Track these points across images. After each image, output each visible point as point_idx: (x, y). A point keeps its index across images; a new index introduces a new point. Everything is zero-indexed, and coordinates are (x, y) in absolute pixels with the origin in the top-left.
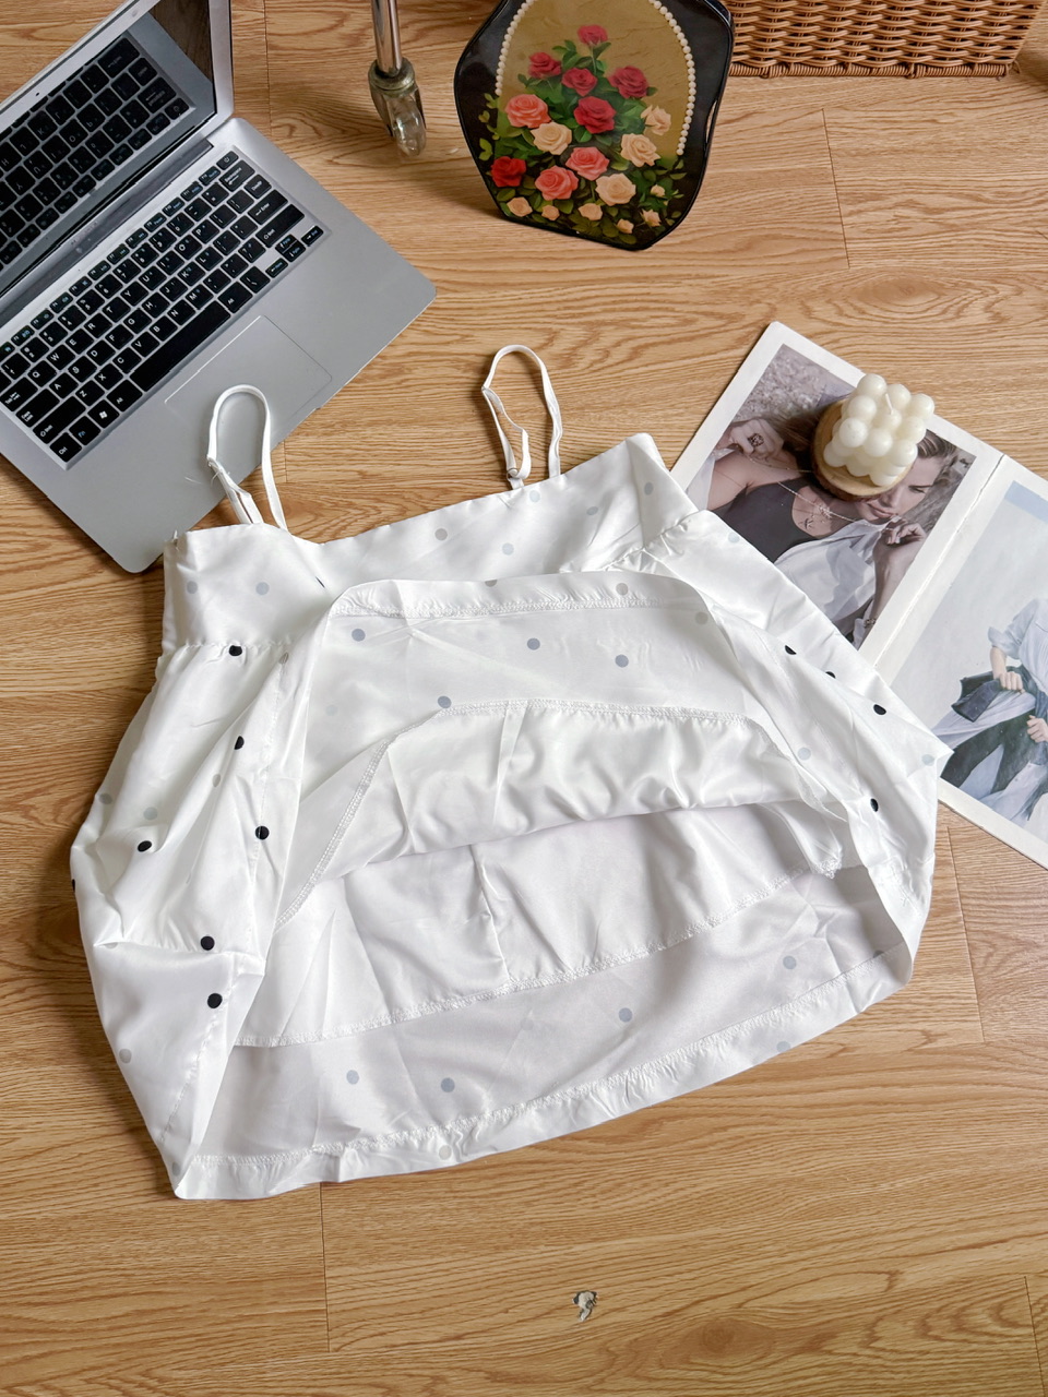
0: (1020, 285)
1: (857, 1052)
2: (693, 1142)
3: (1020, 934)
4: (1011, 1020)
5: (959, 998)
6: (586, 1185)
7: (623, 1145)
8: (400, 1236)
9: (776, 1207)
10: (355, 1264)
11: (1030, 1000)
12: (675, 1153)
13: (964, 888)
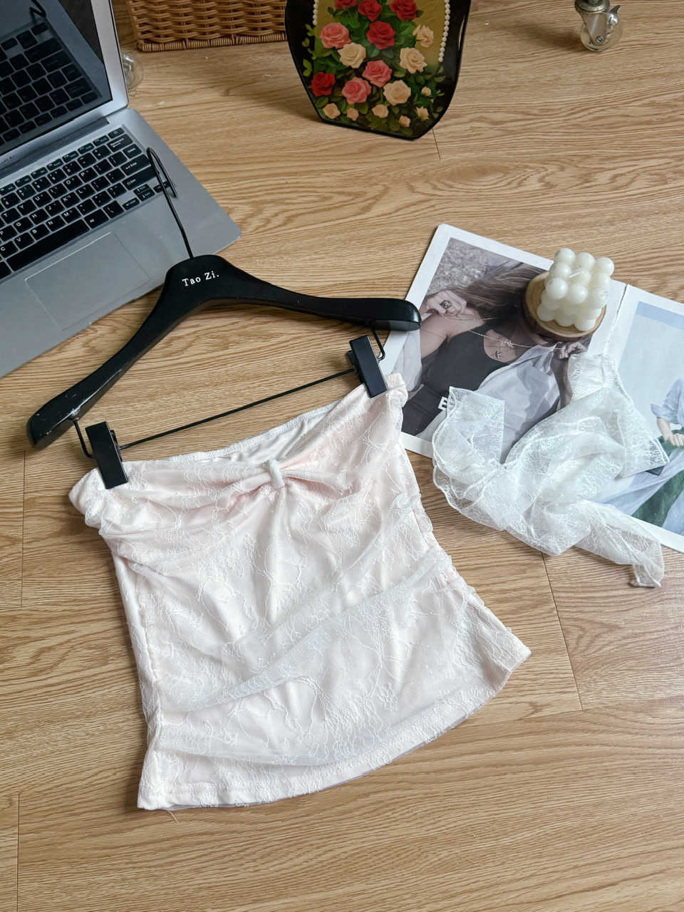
0: (562, 165)
1: (476, 724)
2: (340, 808)
3: (604, 619)
4: (604, 689)
5: (558, 674)
6: (248, 851)
7: (280, 815)
9: (413, 863)
11: (618, 672)
12: (324, 820)
13: (554, 584)
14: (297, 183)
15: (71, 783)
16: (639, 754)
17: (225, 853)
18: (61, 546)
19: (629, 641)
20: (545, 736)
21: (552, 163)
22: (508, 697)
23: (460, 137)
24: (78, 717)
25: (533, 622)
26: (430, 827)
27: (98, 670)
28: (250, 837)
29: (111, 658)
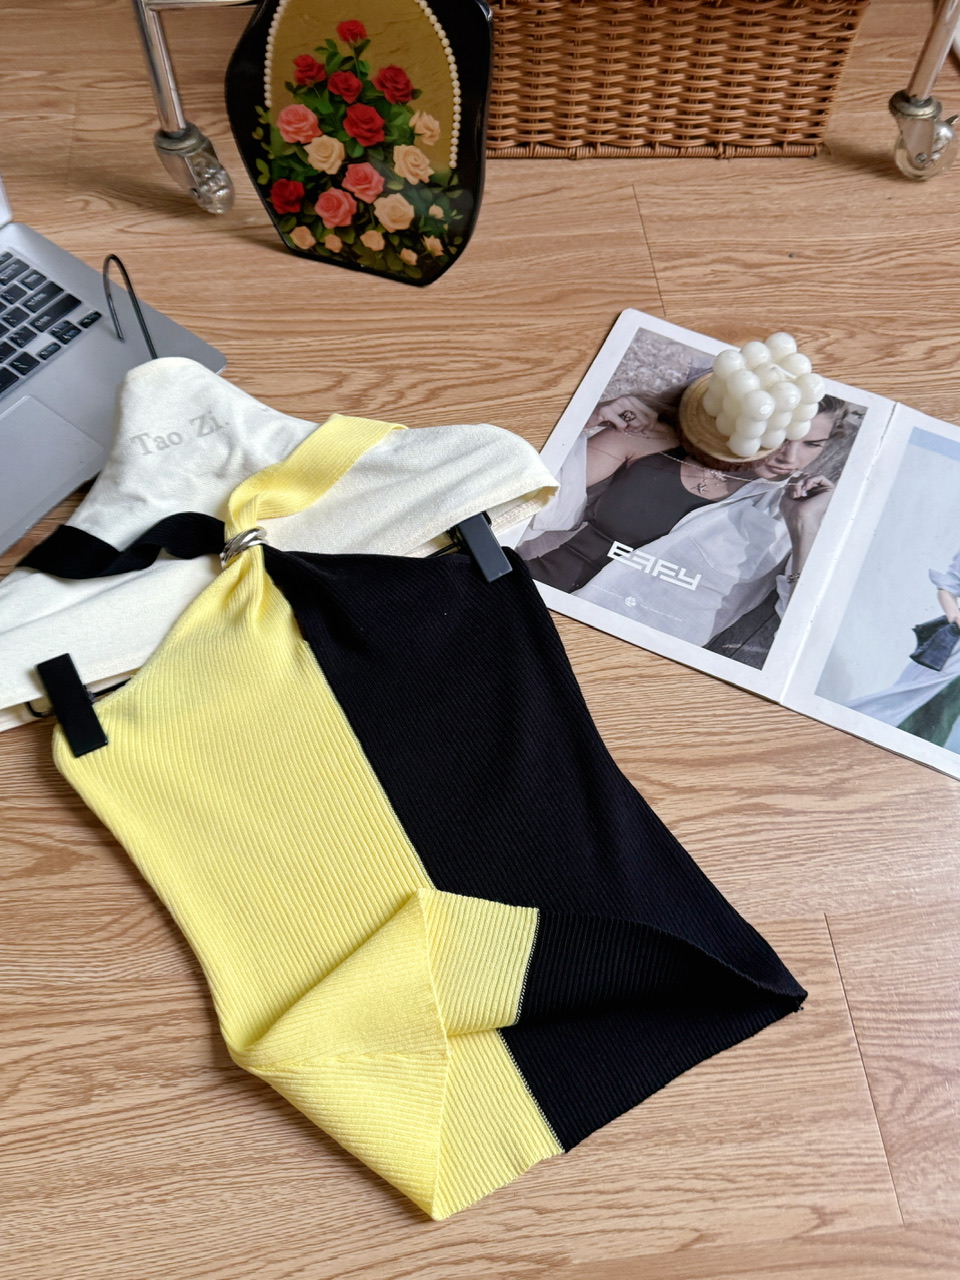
0: (852, 329)
1: (719, 1242)
13: (853, 996)
14: (448, 341)
18: (34, 892)
22: (775, 1195)
23: (696, 285)
24: (32, 1196)
25: (817, 1061)
27: (73, 1112)
29: (97, 1092)
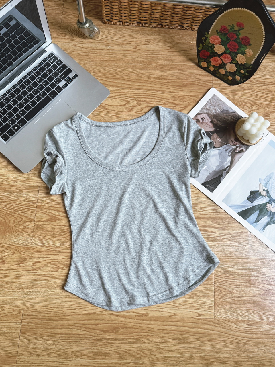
0: (259, 107)
1: (178, 316)
2: (127, 335)
3: (229, 289)
4: (223, 313)
5: (209, 305)
6: (95, 343)
7: (108, 333)
8: (40, 350)
9: (148, 357)
10: (26, 356)
11: (229, 308)
12: (122, 338)
15: (41, 309)
16: (229, 337)
17: (88, 342)
18: (48, 225)
19: (236, 298)
20: (199, 325)
21: (255, 105)
22: (191, 309)
24: (46, 288)
25: (205, 285)
26: (155, 347)
27: (55, 273)
28: (96, 338)
29: (60, 269)
